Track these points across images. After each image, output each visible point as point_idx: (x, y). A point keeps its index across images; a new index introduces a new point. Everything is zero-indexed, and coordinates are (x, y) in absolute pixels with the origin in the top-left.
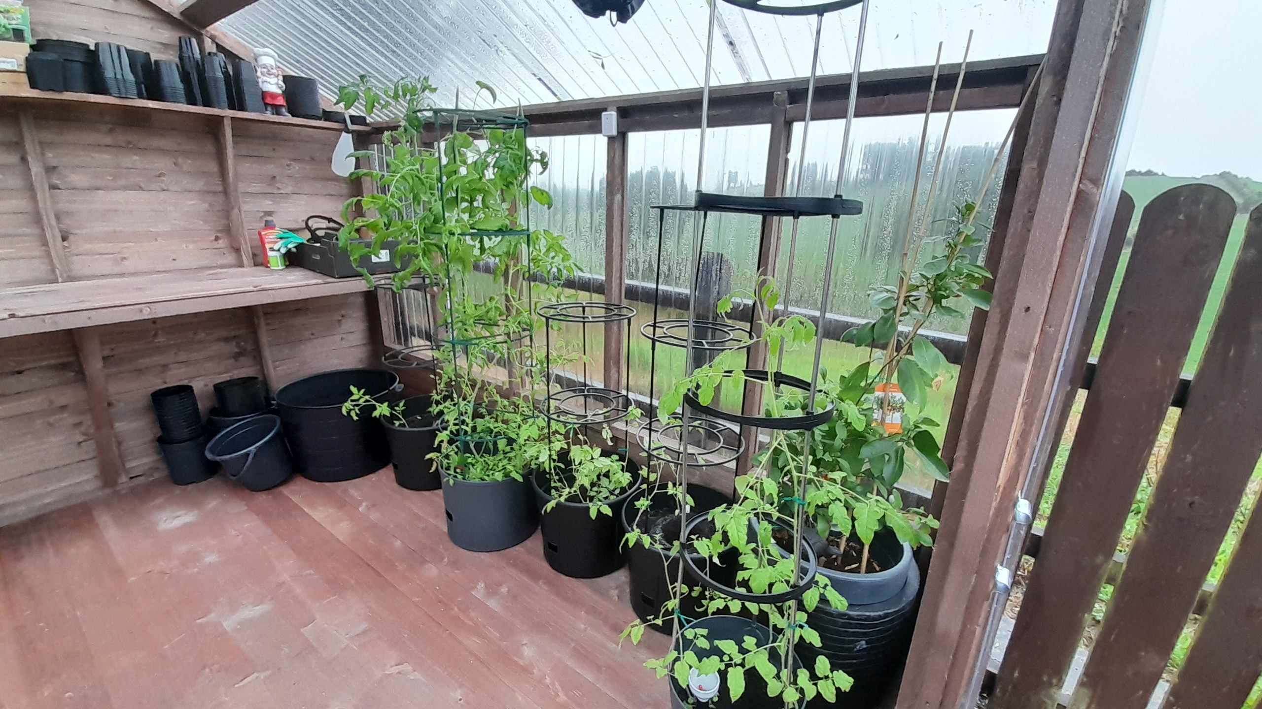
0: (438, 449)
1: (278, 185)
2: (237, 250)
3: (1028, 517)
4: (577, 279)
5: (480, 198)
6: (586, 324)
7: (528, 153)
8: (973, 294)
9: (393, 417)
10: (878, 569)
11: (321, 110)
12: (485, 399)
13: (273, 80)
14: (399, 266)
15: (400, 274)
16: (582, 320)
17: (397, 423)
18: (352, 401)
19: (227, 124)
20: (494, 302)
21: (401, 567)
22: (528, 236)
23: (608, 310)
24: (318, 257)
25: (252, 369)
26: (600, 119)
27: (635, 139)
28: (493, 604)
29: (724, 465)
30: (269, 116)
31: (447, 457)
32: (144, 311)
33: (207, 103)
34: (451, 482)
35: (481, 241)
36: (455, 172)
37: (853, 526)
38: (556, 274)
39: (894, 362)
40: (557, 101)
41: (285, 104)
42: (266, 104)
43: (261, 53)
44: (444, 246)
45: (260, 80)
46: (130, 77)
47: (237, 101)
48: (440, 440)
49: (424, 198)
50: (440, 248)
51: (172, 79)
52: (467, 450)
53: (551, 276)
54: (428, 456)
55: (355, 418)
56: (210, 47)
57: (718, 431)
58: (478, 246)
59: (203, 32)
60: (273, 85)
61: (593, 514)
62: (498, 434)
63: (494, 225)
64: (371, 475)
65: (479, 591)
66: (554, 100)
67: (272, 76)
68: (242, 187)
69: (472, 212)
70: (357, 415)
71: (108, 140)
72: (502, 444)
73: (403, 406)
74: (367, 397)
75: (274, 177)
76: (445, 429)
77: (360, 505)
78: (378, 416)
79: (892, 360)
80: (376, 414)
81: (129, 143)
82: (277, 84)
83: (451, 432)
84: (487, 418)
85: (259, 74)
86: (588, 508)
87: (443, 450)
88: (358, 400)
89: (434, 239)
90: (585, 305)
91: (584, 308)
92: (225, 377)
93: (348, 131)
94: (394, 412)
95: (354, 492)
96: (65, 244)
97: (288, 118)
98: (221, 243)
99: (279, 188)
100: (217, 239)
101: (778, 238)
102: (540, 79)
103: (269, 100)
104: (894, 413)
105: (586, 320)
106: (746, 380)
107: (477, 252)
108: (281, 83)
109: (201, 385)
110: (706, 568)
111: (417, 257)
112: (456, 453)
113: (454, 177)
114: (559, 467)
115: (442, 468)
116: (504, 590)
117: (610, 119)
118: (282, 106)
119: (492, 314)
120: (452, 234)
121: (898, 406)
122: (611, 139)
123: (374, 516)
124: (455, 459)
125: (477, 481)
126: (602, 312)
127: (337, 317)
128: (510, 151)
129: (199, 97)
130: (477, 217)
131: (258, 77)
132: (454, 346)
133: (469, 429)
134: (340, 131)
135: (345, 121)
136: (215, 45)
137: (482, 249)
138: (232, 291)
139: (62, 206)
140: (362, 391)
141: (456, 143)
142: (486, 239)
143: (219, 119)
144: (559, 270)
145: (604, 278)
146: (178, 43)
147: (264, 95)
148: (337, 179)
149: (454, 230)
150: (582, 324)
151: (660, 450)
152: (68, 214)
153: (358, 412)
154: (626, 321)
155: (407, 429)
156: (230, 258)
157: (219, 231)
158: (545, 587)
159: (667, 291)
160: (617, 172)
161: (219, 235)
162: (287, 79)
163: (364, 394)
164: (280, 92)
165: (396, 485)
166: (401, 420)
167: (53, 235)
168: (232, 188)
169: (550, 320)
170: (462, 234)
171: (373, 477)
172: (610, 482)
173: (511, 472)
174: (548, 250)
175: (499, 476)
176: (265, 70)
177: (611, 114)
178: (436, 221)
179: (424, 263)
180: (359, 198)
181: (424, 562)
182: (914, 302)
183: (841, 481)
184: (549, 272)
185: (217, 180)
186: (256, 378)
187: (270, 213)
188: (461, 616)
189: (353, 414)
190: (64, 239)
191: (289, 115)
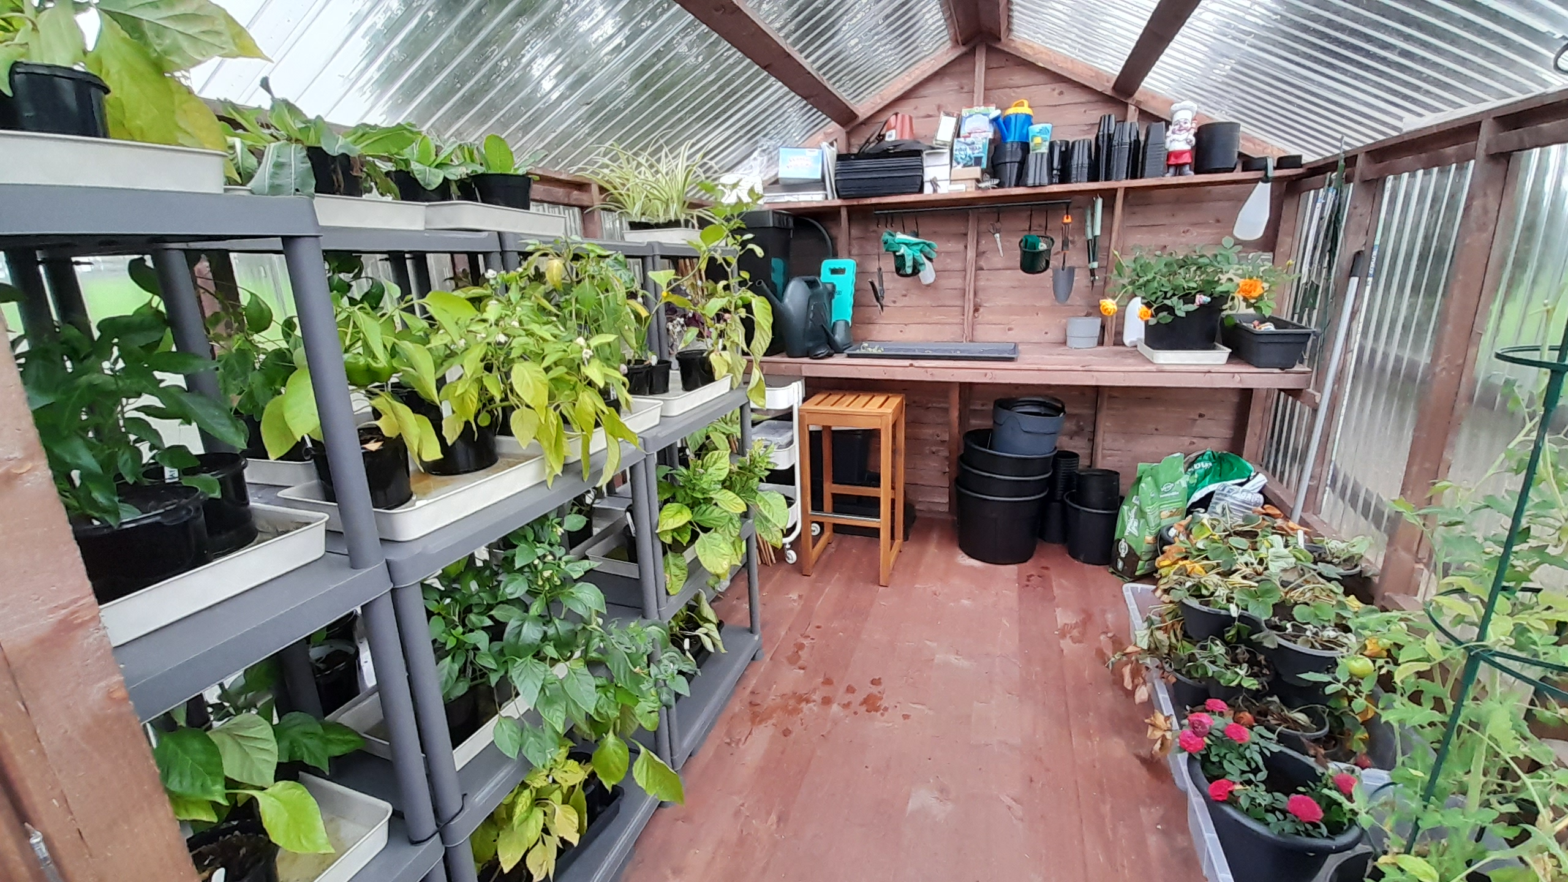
2: (1103, 328)
11: (1235, 161)
19: (1120, 195)
33: (1106, 178)
41: (1190, 161)
43: (1178, 108)
45: (1168, 140)
47: (1140, 168)
56: (1132, 115)
59: (1129, 101)
60: (1180, 141)
67: (1184, 132)
82: (1187, 140)
85: (1169, 133)
93: (1267, 180)
96: (975, 314)
97: (1190, 177)
103: (1173, 161)
108: (1194, 138)
127: (1193, 415)
129: (1101, 173)
131: (1167, 137)
135: (1265, 168)
136: (1137, 111)
139: (981, 284)
146: (1100, 121)
147: (1169, 155)
148: (1245, 244)
152: (983, 289)
157: (1093, 307)
162: (1202, 130)
164: (1188, 148)
167: (969, 307)
176: (1177, 127)
190: (976, 310)
191: (1192, 173)
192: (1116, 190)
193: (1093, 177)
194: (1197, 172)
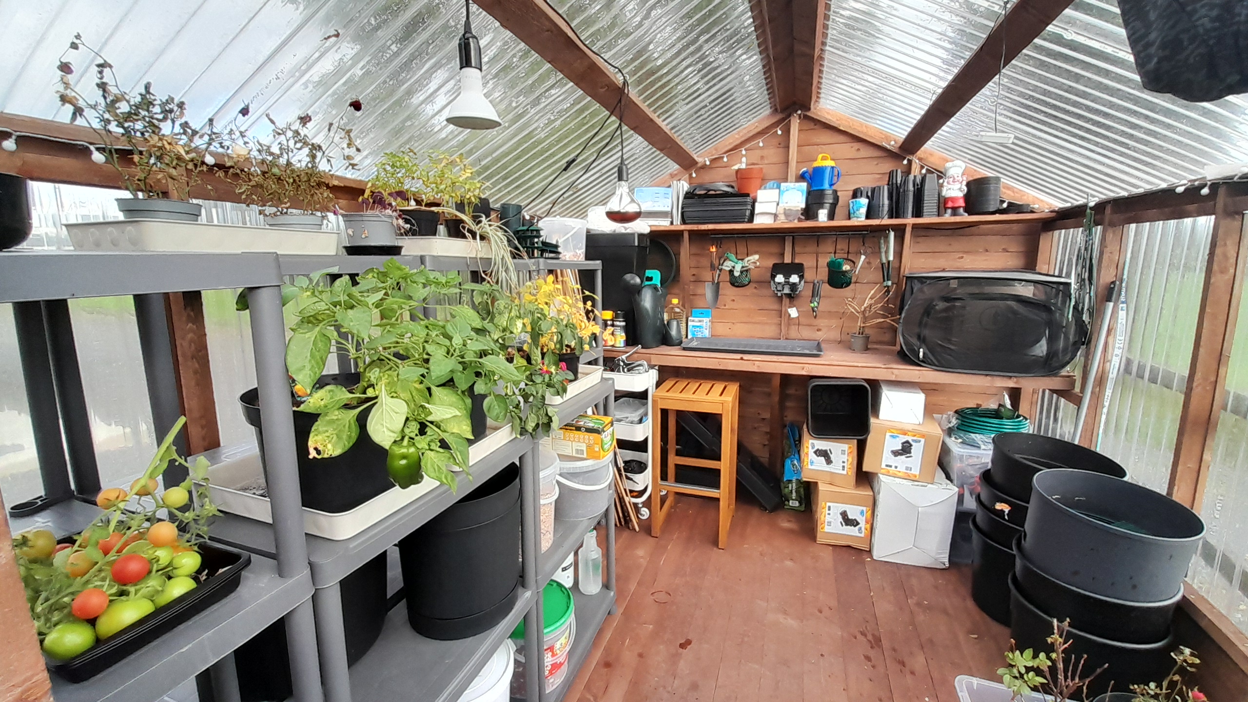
19: (908, 230)
30: (948, 218)
41: (963, 205)
43: (951, 166)
45: (944, 188)
47: (919, 210)
51: (884, 200)
59: (914, 156)
60: (955, 190)
67: (957, 183)
82: (960, 189)
85: (945, 183)
97: (963, 217)
103: (950, 204)
108: (966, 189)
131: (943, 186)
143: (905, 225)
147: (947, 200)
162: (971, 182)
164: (961, 195)
176: (951, 180)
191: (966, 214)
193: (892, 215)
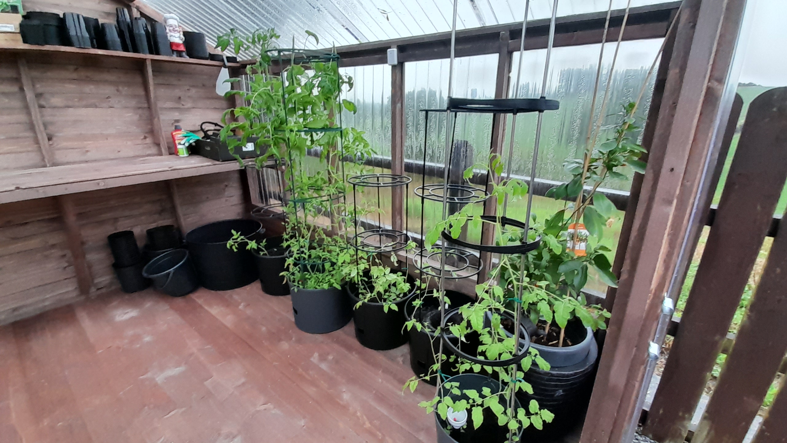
0: (287, 269)
1: (183, 103)
2: (158, 145)
3: (671, 309)
4: (373, 159)
5: (309, 107)
6: (379, 188)
7: (340, 77)
8: (634, 163)
9: (259, 250)
10: (570, 344)
11: (208, 54)
12: (316, 237)
13: (177, 35)
14: (258, 153)
15: (260, 157)
16: (377, 185)
17: (262, 253)
18: (233, 239)
19: (149, 63)
20: (320, 175)
21: (266, 343)
22: (341, 132)
23: (394, 179)
24: (208, 149)
25: (170, 220)
26: (386, 53)
27: (410, 67)
28: (324, 366)
29: (470, 278)
30: (175, 58)
31: (293, 274)
32: (100, 184)
33: (136, 50)
34: (296, 290)
35: (312, 136)
36: (293, 91)
37: (554, 316)
38: (360, 156)
39: (581, 209)
40: (359, 43)
41: (185, 50)
42: (173, 51)
43: (169, 17)
44: (287, 139)
45: (168, 35)
46: (87, 35)
47: (154, 49)
48: (288, 263)
49: (274, 108)
50: (284, 140)
51: (113, 35)
52: (305, 269)
53: (357, 158)
54: (281, 274)
55: (235, 250)
56: (136, 14)
57: (465, 256)
58: (310, 139)
59: (131, 4)
60: (177, 38)
61: (386, 310)
62: (325, 259)
63: (320, 125)
64: (246, 286)
65: (315, 358)
66: (356, 42)
67: (176, 32)
68: (160, 104)
69: (305, 117)
70: (236, 248)
71: (75, 75)
72: (327, 265)
73: (265, 242)
74: (242, 237)
75: (180, 98)
76: (291, 256)
77: (239, 304)
78: (249, 249)
79: (579, 209)
80: (248, 247)
81: (87, 77)
82: (179, 37)
83: (295, 259)
84: (318, 249)
85: (167, 31)
86: (383, 306)
87: (291, 270)
88: (237, 239)
89: (280, 135)
90: (378, 176)
91: (378, 178)
92: (153, 226)
93: (225, 67)
94: (259, 246)
95: (236, 297)
96: (51, 142)
97: (187, 59)
98: (149, 141)
99: (183, 105)
100: (145, 138)
101: (504, 130)
102: (347, 29)
103: (174, 48)
104: (581, 243)
105: (380, 185)
106: (483, 222)
107: (309, 143)
108: (182, 36)
109: (138, 231)
110: (458, 343)
111: (270, 146)
112: (299, 272)
113: (293, 94)
114: (364, 280)
115: (290, 281)
116: (330, 357)
117: (393, 54)
118: (184, 51)
119: (319, 183)
120: (292, 131)
121: (584, 238)
122: (394, 67)
123: (249, 312)
124: (298, 275)
125: (312, 289)
126: (389, 180)
127: (222, 186)
128: (328, 76)
129: (130, 46)
130: (308, 120)
131: (167, 33)
132: (295, 203)
133: (306, 257)
134: (220, 67)
135: (223, 60)
136: (139, 13)
137: (312, 141)
138: (154, 170)
139: (48, 119)
140: (239, 233)
141: (294, 72)
142: (314, 134)
143: (144, 61)
144: (362, 153)
145: (390, 158)
146: (115, 12)
147: (172, 44)
148: (219, 98)
149: (293, 129)
150: (377, 188)
151: (428, 269)
152: (52, 123)
153: (237, 246)
154: (405, 186)
155: (268, 257)
156: (154, 150)
157: (147, 133)
158: (356, 356)
159: (431, 166)
160: (398, 89)
161: (146, 135)
162: (186, 34)
163: (241, 235)
164: (181, 42)
165: (262, 293)
166: (264, 251)
167: (42, 137)
168: (153, 106)
169: (356, 186)
170: (299, 131)
171: (248, 288)
172: (397, 289)
173: (333, 283)
174: (354, 141)
175: (326, 286)
176: (171, 28)
177: (393, 51)
178: (281, 123)
179: (274, 150)
180: (233, 109)
181: (280, 340)
182: (594, 170)
183: (546, 287)
184: (355, 155)
185: (143, 100)
186: (172, 226)
187: (177, 121)
188: (304, 373)
189: (234, 247)
190: (50, 139)
191: (188, 57)
192: (146, 59)
193: (125, 49)
194: (191, 56)
